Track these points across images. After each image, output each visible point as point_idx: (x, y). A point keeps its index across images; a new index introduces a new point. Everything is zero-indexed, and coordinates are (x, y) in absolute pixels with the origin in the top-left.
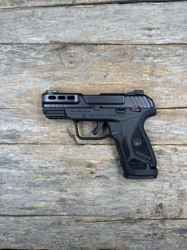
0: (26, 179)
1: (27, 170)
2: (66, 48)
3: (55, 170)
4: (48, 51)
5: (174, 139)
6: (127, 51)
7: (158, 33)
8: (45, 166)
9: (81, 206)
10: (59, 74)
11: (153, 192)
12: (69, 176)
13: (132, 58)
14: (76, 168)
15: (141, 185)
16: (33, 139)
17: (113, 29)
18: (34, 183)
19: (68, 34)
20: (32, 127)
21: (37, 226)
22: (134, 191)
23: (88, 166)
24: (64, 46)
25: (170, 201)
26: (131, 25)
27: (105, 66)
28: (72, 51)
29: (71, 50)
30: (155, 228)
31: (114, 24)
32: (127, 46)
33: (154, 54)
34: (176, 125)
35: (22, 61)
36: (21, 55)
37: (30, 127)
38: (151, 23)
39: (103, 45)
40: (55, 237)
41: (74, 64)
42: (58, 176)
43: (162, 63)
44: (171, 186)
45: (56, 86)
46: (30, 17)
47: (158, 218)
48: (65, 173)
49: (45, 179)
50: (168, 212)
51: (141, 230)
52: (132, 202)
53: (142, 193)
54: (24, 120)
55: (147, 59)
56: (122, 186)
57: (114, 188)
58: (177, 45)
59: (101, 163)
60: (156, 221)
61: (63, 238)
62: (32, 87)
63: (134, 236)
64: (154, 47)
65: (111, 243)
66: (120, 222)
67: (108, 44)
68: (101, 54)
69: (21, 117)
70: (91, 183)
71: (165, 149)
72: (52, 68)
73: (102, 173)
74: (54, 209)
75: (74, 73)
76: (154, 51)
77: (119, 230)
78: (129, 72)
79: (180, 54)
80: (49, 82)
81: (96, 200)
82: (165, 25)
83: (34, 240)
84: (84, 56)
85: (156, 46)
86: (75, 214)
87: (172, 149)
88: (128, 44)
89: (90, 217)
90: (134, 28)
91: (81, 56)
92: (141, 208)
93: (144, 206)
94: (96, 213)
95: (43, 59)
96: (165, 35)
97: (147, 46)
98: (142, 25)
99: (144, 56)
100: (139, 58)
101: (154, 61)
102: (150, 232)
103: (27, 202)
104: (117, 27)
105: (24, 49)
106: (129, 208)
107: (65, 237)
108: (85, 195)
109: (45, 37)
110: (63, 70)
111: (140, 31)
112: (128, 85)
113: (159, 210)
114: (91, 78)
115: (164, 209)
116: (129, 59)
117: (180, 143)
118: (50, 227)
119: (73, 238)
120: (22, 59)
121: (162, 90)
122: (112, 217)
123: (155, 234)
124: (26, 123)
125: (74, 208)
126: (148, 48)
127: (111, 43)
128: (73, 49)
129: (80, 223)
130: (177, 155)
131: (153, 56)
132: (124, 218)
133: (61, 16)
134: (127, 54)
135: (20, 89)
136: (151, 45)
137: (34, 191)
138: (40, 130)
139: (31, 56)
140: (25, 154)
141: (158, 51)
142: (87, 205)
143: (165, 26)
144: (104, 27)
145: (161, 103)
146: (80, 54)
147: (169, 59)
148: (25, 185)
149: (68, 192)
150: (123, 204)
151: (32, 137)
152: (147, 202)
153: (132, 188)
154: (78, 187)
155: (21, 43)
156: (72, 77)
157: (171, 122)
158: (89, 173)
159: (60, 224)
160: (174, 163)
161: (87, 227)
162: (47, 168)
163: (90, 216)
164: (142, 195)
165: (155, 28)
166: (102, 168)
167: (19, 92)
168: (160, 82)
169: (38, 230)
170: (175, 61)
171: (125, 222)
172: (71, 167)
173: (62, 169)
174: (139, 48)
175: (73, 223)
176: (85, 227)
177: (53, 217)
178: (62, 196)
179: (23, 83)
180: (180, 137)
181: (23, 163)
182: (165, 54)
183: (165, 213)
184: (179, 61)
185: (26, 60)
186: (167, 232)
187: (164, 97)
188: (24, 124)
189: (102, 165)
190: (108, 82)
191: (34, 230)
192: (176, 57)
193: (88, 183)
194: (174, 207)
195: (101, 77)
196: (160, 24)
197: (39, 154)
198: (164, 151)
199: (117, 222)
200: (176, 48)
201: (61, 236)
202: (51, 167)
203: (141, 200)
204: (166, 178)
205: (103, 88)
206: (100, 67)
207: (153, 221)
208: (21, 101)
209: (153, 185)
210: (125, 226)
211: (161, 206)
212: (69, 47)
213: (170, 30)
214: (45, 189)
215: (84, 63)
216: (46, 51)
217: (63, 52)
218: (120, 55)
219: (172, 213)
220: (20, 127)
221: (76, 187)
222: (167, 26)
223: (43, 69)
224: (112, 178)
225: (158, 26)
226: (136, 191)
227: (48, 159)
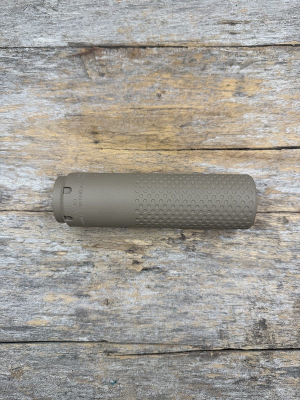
0: (17, 274)
1: (20, 257)
2: (94, 53)
3: (70, 257)
4: (65, 58)
5: (280, 202)
6: (196, 57)
7: (246, 29)
8: (51, 250)
9: (116, 325)
10: (80, 92)
11: (248, 298)
12: (95, 268)
13: (205, 67)
14: (107, 254)
15: (225, 286)
16: (33, 203)
17: (172, 23)
18: (32, 281)
19: (99, 31)
20: (31, 181)
21: (32, 362)
22: (213, 295)
23: (129, 251)
24: (91, 50)
25: (279, 314)
26: (202, 18)
27: (159, 79)
28: (104, 57)
29: (103, 55)
30: (253, 367)
31: (174, 15)
32: (195, 49)
33: (241, 61)
34: (284, 178)
35: (21, 74)
36: (21, 65)
37: (28, 181)
38: (234, 14)
39: (155, 49)
40: (66, 383)
41: (106, 77)
42: (74, 268)
43: (255, 74)
44: (280, 286)
45: (75, 112)
46: (38, 8)
47: (259, 348)
48: (87, 262)
49: (50, 273)
50: (277, 335)
51: (227, 371)
52: (210, 316)
53: (228, 301)
54: (19, 169)
55: (228, 69)
56: (191, 287)
57: (176, 290)
58: (278, 47)
59: (152, 245)
60: (256, 353)
61: (81, 384)
62: (35, 115)
63: (215, 381)
64: (240, 50)
65: (172, 396)
66: (188, 356)
67: (163, 47)
68: (152, 61)
69: (13, 164)
70: (135, 282)
71: (267, 220)
72: (69, 84)
73: (154, 262)
74: (66, 329)
75: (107, 90)
76: (241, 56)
77: (186, 371)
78: (199, 89)
79: (284, 60)
80: (63, 106)
81: (142, 313)
82: (257, 16)
83: (27, 388)
84: (123, 65)
85: (244, 48)
86: (104, 339)
87: (279, 219)
88: (198, 45)
89: (132, 345)
90: (206, 21)
91: (119, 65)
92: (227, 328)
93: (232, 325)
94: (142, 338)
95: (55, 70)
96: (258, 33)
97: (228, 48)
98: (219, 17)
99: (223, 64)
100: (215, 67)
101: (241, 72)
102: (244, 375)
103: (16, 315)
104: (179, 20)
105: (25, 56)
106: (204, 328)
107: (85, 385)
108: (123, 303)
109: (60, 37)
110: (87, 87)
111: (216, 26)
112: (198, 110)
113: (260, 331)
114: (136, 98)
115: (268, 330)
116: (199, 68)
117: (293, 209)
118: (57, 363)
119: (100, 386)
120: (22, 70)
121: (257, 117)
122: (172, 345)
123: (254, 379)
124: (21, 174)
125: (102, 327)
126: (230, 51)
127: (169, 45)
128: (107, 55)
129: (113, 357)
130: (288, 229)
131: (239, 64)
132: (195, 347)
133: (87, 5)
134: (196, 60)
135: (15, 118)
136: (236, 47)
137: (31, 296)
138: (45, 186)
139: (35, 66)
140: (18, 228)
141: (247, 55)
142: (126, 322)
143: (258, 18)
144: (157, 21)
145: (257, 140)
146: (117, 62)
147: (267, 68)
148: (15, 285)
149: (91, 299)
150: (193, 320)
151: (30, 198)
152: (237, 318)
153: (208, 290)
154: (109, 289)
155: (21, 46)
156: (102, 97)
157: (275, 173)
158: (130, 264)
159: (76, 357)
160: (285, 244)
161: (127, 365)
162: (56, 254)
163: (132, 343)
164: (228, 304)
165: (241, 21)
166: (154, 254)
167: (12, 122)
168: (253, 105)
169: (35, 369)
170: (276, 71)
171: (198, 356)
172: (97, 252)
173: (83, 255)
174: (215, 51)
175: (100, 356)
176: (122, 364)
177: (63, 345)
178: (81, 305)
179: (21, 108)
180: (292, 198)
181: (14, 244)
182: (259, 61)
183: (271, 338)
184: (282, 72)
185: (28, 72)
186: (277, 375)
187: (261, 130)
188: (18, 176)
189: (155, 249)
190: (164, 104)
191: (27, 368)
192: (278, 66)
193: (128, 281)
194: (288, 325)
195: (152, 97)
196: (250, 15)
197: (41, 227)
198: (265, 222)
199: (182, 356)
200: (277, 52)
201: (77, 382)
202: (63, 251)
203: (226, 313)
204: (271, 272)
205: (156, 114)
206: (151, 81)
207: (249, 354)
208: (16, 137)
209: (248, 285)
210: (196, 363)
211: (263, 324)
212: (99, 51)
213: (267, 25)
214: (51, 292)
215: (124, 75)
216: (61, 58)
217: (89, 59)
218: (183, 63)
219: (284, 338)
220: (11, 181)
221: (106, 288)
222: (261, 18)
223: (55, 86)
224: (172, 272)
225: (247, 18)
226: (217, 295)
227: (57, 237)
